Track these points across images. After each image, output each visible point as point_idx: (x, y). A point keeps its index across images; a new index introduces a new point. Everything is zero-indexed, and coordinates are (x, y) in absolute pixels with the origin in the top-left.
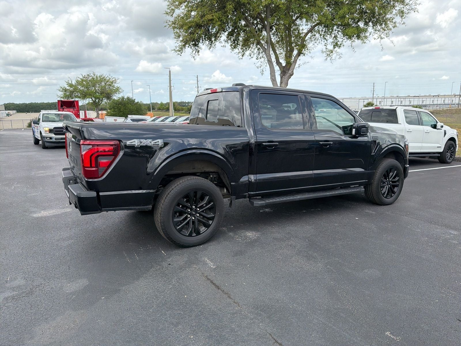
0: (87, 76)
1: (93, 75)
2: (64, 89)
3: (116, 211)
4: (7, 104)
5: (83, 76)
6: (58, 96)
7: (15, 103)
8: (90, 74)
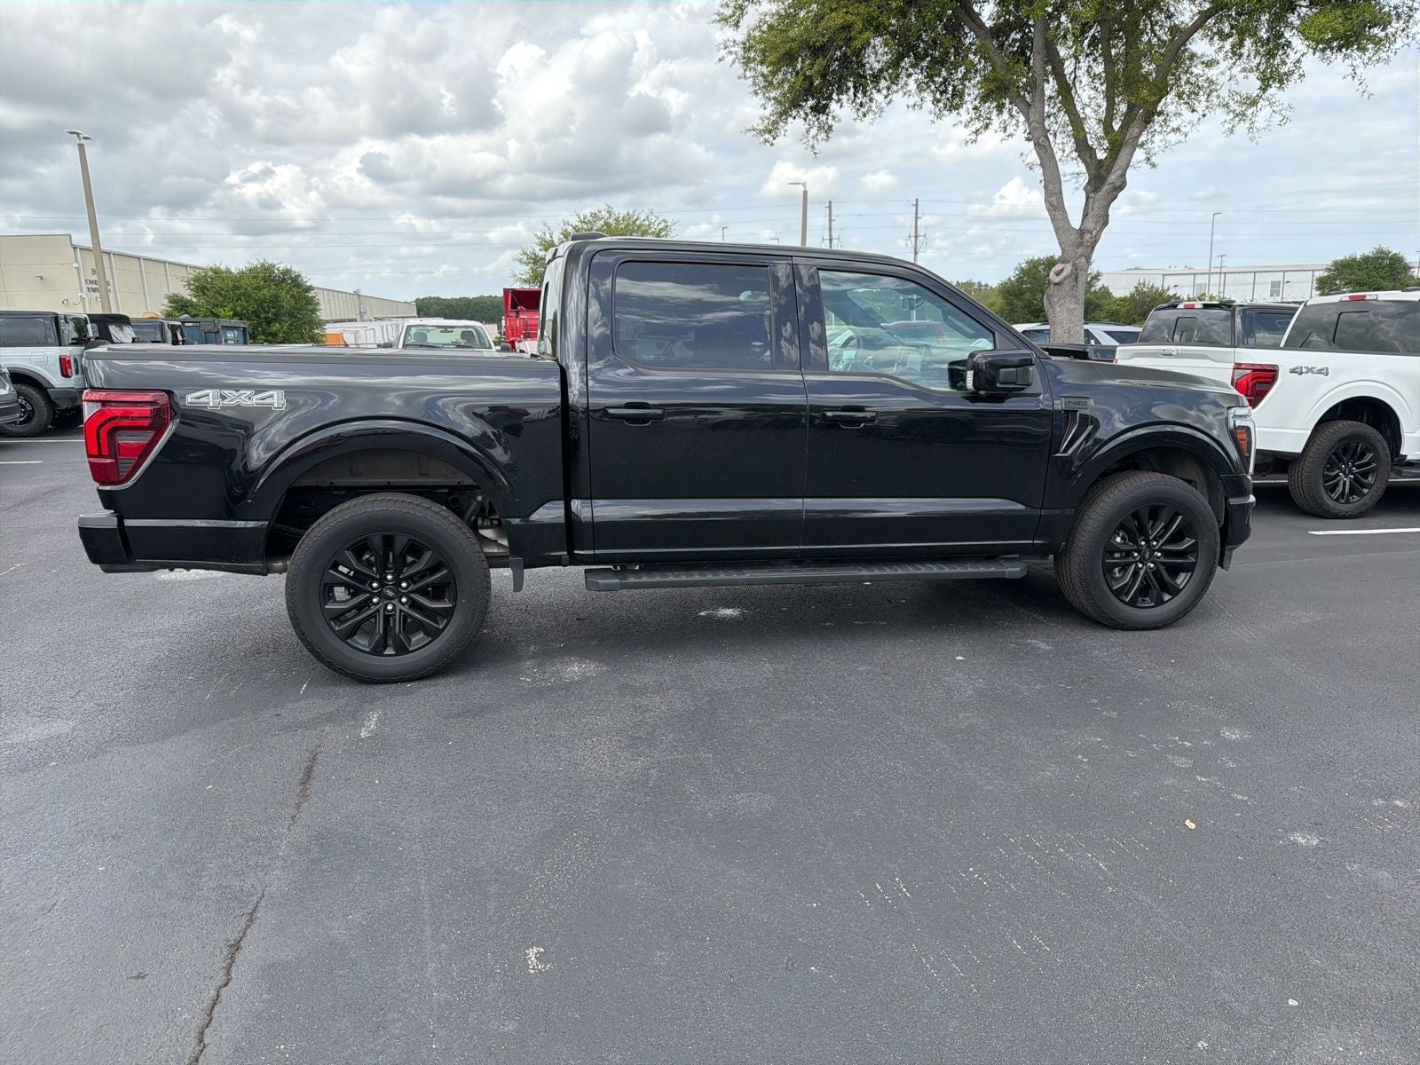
0: (591, 219)
1: (608, 215)
2: (533, 256)
3: (192, 571)
4: (423, 299)
5: (582, 217)
6: (515, 276)
7: (443, 298)
8: (599, 212)
